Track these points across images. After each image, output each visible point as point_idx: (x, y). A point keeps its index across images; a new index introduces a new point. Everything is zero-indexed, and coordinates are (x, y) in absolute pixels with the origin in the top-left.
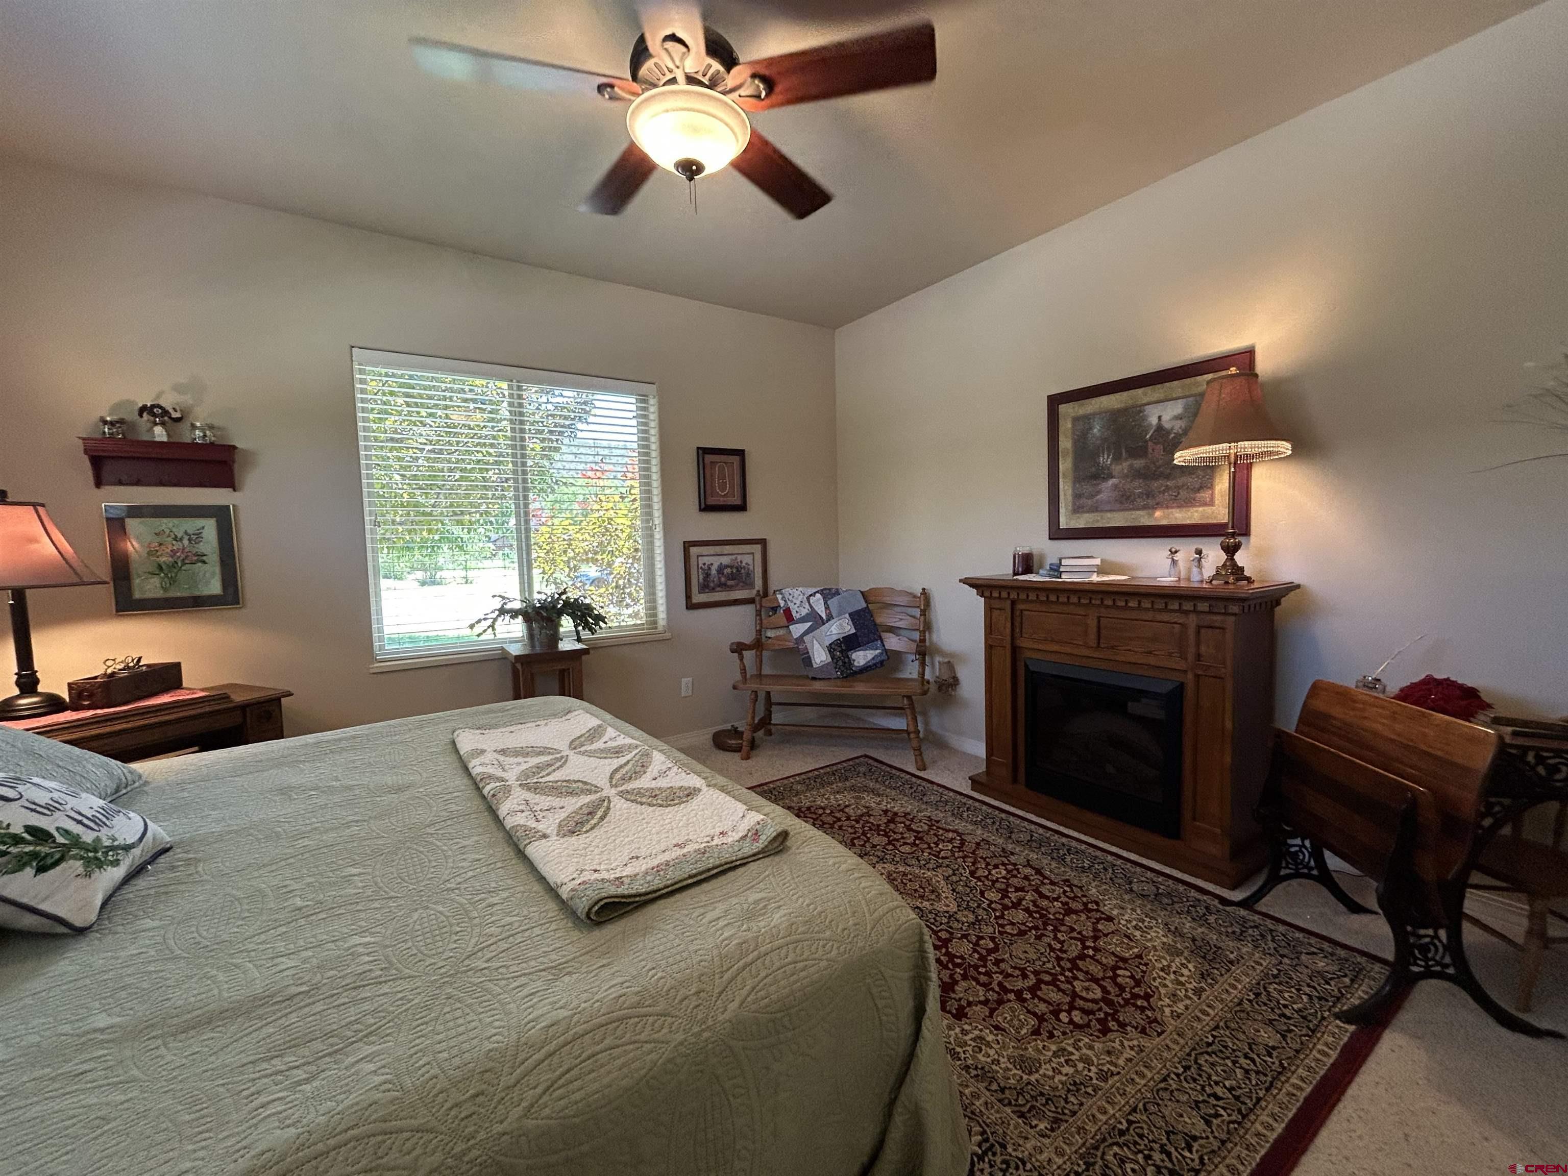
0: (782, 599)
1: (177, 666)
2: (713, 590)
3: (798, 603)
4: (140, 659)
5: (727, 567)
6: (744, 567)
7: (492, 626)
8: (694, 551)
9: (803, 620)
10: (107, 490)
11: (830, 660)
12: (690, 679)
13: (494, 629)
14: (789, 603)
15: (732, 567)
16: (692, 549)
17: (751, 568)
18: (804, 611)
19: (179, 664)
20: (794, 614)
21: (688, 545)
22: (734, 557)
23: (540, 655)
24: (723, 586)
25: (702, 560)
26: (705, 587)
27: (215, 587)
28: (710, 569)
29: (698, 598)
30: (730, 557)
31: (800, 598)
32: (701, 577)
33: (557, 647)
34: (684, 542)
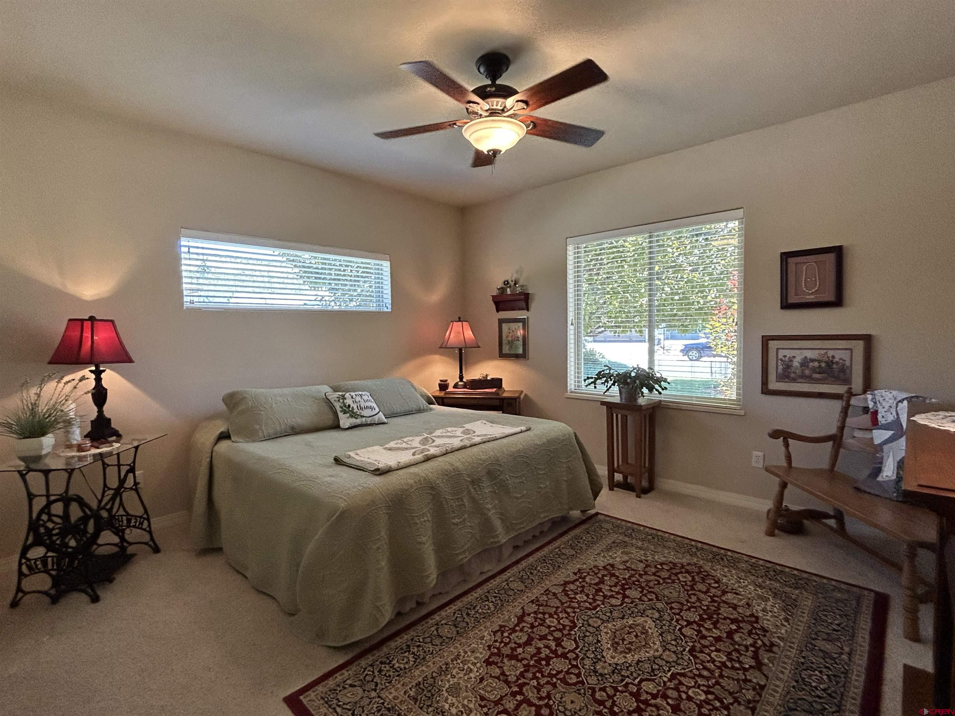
0: (872, 400)
1: (501, 380)
2: (794, 380)
3: (887, 407)
4: (487, 375)
5: (813, 360)
6: (837, 363)
7: (594, 383)
8: (773, 345)
9: (886, 427)
10: (500, 313)
11: (894, 477)
12: (761, 454)
13: (595, 384)
14: (879, 405)
15: (819, 361)
16: (770, 342)
17: (848, 363)
18: (891, 418)
19: (501, 379)
20: (879, 417)
21: (766, 340)
22: (823, 352)
23: (624, 404)
24: (810, 379)
25: (781, 353)
26: (784, 376)
27: (520, 351)
28: (791, 361)
29: (774, 385)
30: (817, 351)
31: (891, 401)
32: (780, 367)
33: (637, 403)
34: (763, 336)
